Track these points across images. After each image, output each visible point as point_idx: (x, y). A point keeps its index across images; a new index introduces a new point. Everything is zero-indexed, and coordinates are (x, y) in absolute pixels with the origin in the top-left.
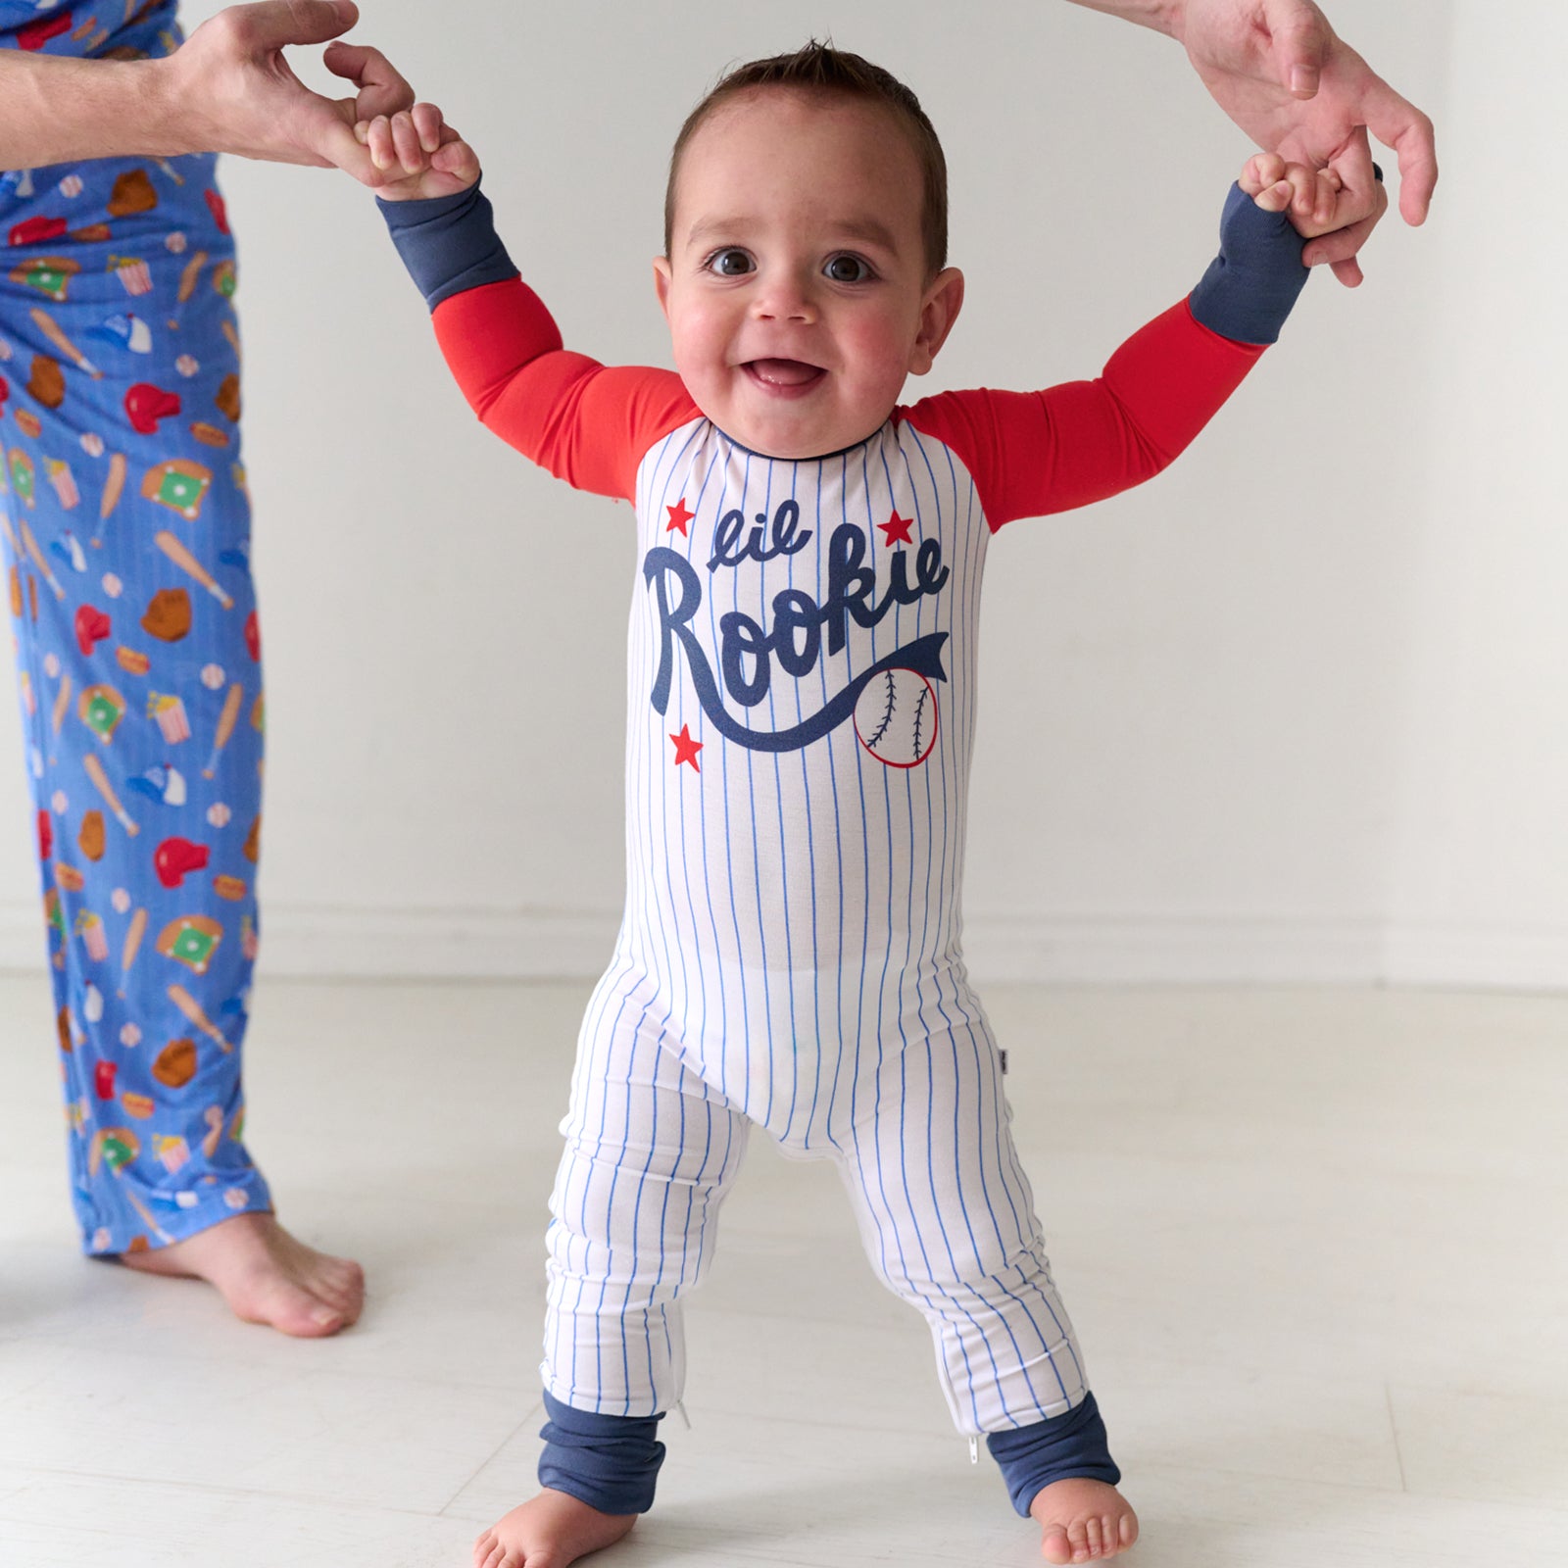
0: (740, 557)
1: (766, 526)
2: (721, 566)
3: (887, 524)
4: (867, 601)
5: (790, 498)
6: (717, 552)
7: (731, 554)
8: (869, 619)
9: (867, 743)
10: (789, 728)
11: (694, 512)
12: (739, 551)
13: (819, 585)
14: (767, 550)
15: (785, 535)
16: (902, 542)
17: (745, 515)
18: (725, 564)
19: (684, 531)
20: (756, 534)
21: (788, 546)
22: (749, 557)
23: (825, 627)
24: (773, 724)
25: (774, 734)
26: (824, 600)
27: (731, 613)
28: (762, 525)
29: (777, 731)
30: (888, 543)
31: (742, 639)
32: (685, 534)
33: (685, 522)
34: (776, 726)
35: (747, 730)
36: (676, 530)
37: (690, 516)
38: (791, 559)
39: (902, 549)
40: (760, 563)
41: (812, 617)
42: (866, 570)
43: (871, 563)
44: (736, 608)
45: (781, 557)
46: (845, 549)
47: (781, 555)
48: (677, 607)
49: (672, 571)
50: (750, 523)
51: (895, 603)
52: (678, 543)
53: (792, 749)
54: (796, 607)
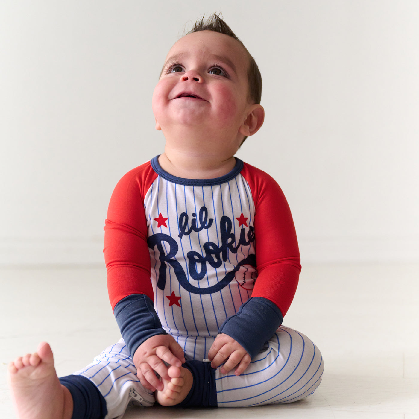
0: (190, 232)
1: (197, 218)
2: (184, 236)
3: (239, 218)
4: (234, 245)
5: (203, 206)
6: (181, 231)
7: (186, 230)
8: (235, 251)
9: (241, 285)
10: (214, 285)
11: (167, 217)
12: (189, 229)
13: (218, 240)
14: (199, 227)
15: (204, 222)
16: (244, 225)
17: (188, 214)
18: (185, 235)
19: (165, 226)
20: (194, 221)
21: (206, 225)
22: (193, 231)
23: (221, 254)
24: (209, 285)
25: (209, 288)
26: (220, 245)
27: (191, 251)
28: (195, 218)
29: (210, 286)
30: (240, 225)
31: (196, 259)
32: (166, 227)
33: (165, 222)
34: (210, 285)
35: (199, 288)
36: (162, 226)
37: (166, 219)
38: (207, 230)
39: (243, 228)
40: (197, 233)
41: (217, 250)
42: (232, 234)
43: (234, 232)
44: (192, 250)
45: (204, 230)
46: (225, 226)
47: (204, 229)
48: (168, 253)
49: (164, 241)
50: (191, 218)
51: (241, 245)
52: (164, 230)
53: (217, 291)
54: (211, 248)
